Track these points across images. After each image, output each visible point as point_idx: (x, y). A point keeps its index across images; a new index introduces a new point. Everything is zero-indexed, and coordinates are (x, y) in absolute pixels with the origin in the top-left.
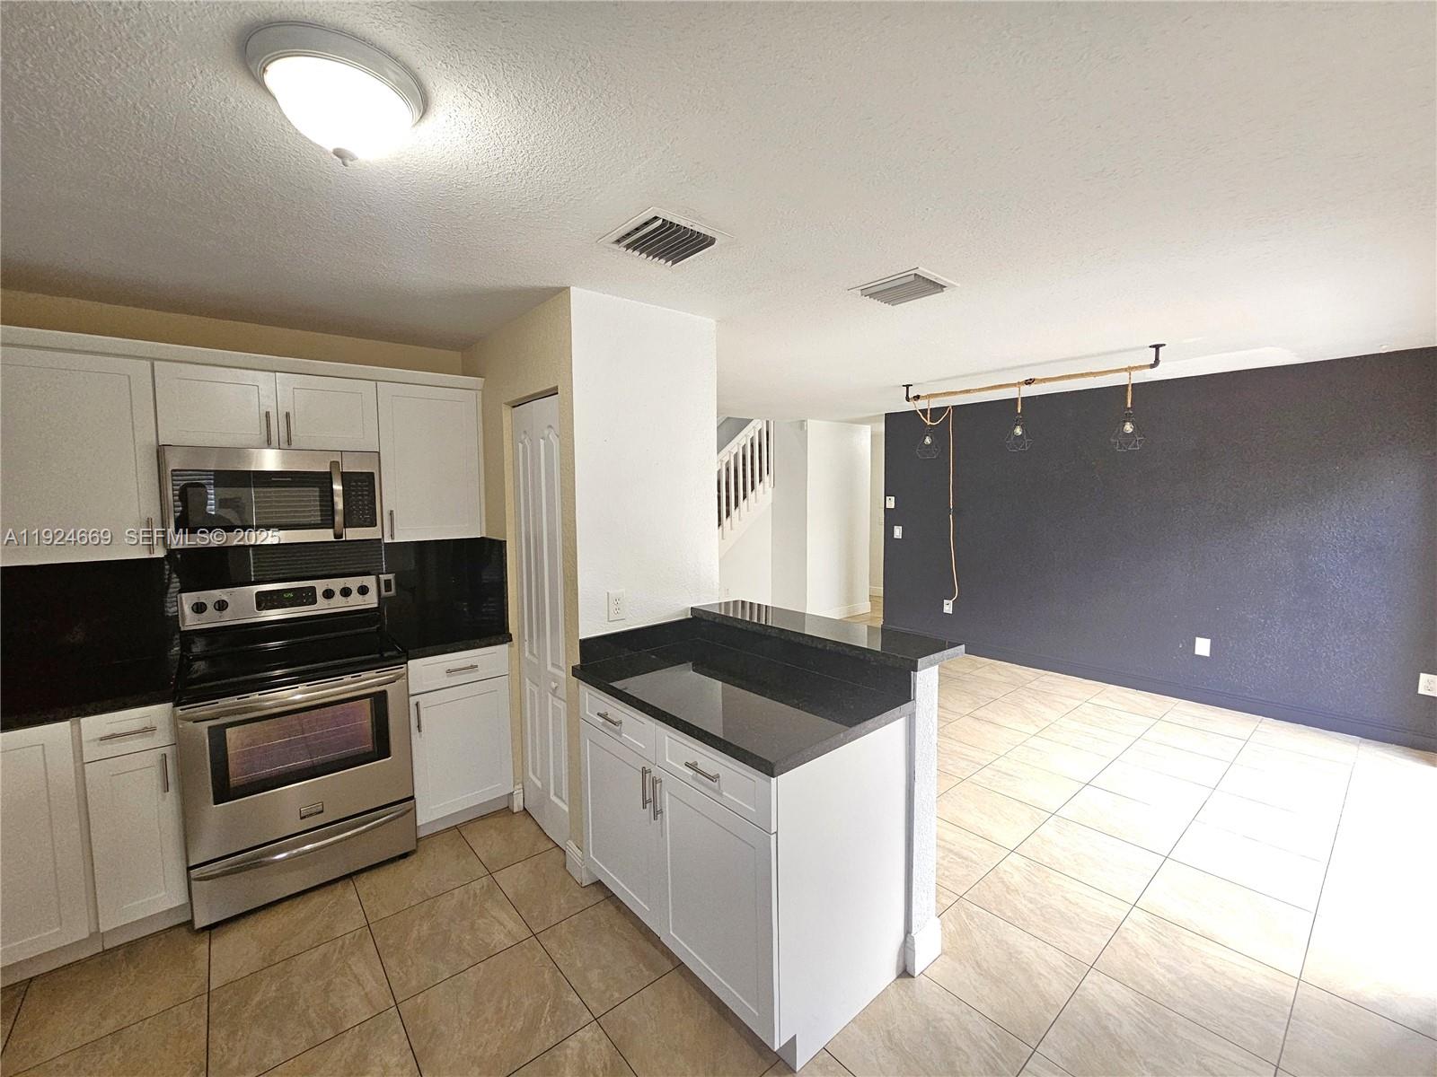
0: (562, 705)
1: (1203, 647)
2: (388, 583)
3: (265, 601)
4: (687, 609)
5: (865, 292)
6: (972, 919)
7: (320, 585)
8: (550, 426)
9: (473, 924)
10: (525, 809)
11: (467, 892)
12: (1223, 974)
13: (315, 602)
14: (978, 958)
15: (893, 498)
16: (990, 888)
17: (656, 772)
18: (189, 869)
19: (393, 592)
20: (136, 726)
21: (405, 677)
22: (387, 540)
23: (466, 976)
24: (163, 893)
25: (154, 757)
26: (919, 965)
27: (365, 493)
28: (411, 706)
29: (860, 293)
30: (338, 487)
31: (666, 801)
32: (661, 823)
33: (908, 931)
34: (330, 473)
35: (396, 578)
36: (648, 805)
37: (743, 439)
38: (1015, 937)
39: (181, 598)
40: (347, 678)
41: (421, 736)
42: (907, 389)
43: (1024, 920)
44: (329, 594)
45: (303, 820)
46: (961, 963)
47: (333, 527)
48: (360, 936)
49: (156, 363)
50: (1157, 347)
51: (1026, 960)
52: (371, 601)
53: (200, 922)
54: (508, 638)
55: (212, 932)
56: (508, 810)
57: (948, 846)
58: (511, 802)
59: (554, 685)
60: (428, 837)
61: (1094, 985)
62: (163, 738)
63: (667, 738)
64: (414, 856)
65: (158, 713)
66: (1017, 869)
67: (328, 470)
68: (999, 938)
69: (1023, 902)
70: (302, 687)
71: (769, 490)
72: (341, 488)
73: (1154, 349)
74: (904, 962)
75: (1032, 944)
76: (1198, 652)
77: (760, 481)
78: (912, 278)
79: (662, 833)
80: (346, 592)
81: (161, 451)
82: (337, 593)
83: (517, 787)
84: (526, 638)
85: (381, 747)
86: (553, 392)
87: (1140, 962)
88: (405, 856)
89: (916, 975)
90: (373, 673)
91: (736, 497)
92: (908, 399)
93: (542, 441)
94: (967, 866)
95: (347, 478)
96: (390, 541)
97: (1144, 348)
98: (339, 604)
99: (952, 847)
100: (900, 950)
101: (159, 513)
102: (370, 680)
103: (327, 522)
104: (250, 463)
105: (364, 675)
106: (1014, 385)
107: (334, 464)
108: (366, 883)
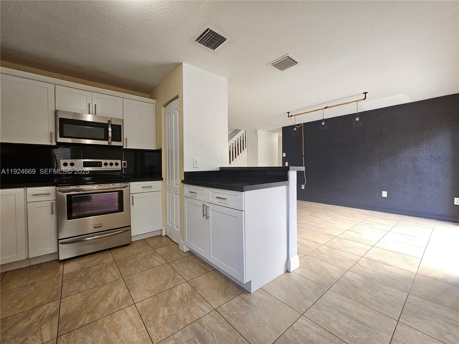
0: (178, 197)
1: (385, 194)
2: (124, 164)
3: (86, 165)
4: (218, 168)
5: (273, 65)
6: (310, 260)
7: (103, 161)
8: (176, 109)
9: (148, 260)
10: (166, 235)
11: (146, 253)
12: (391, 272)
13: (101, 166)
14: (311, 268)
15: (285, 153)
16: (315, 253)
17: (207, 204)
18: (58, 240)
19: (126, 167)
20: (44, 192)
21: (129, 186)
22: (125, 147)
23: (145, 272)
24: (50, 248)
25: (49, 204)
26: (292, 269)
27: (118, 131)
28: (131, 197)
29: (271, 65)
30: (110, 129)
31: (210, 213)
32: (209, 221)
33: (288, 258)
34: (108, 124)
35: (127, 162)
36: (204, 216)
37: (238, 136)
38: (323, 264)
39: (60, 161)
40: (111, 185)
41: (133, 207)
42: (288, 113)
43: (327, 260)
44: (106, 164)
45: (95, 229)
46: (305, 269)
47: (108, 141)
48: (112, 263)
49: (56, 86)
50: (365, 93)
51: (327, 269)
52: (119, 167)
53: (61, 258)
54: (162, 179)
55: (65, 262)
56: (161, 236)
57: (302, 244)
58: (162, 233)
59: (176, 190)
60: (134, 241)
61: (348, 275)
62: (52, 197)
63: (211, 192)
64: (130, 246)
65: (51, 189)
66: (325, 249)
67: (107, 123)
68: (318, 264)
69: (326, 256)
70: (96, 186)
71: (246, 153)
72: (111, 130)
73: (364, 94)
74: (287, 268)
75: (329, 265)
76: (383, 196)
77: (243, 150)
78: (287, 58)
79: (209, 224)
80: (111, 164)
81: (56, 112)
82: (109, 164)
83: (164, 228)
84: (168, 179)
85: (121, 209)
86: (177, 97)
87: (364, 269)
88: (127, 245)
89: (291, 272)
90: (119, 184)
91: (235, 155)
92: (289, 117)
93: (173, 114)
94: (308, 248)
95: (113, 126)
96: (126, 148)
97: (361, 94)
98: (109, 168)
99: (304, 244)
100: (286, 263)
101: (55, 132)
102: (117, 186)
103: (106, 138)
104: (83, 118)
105: (116, 184)
106: (322, 109)
107: (109, 121)
108: (114, 252)
